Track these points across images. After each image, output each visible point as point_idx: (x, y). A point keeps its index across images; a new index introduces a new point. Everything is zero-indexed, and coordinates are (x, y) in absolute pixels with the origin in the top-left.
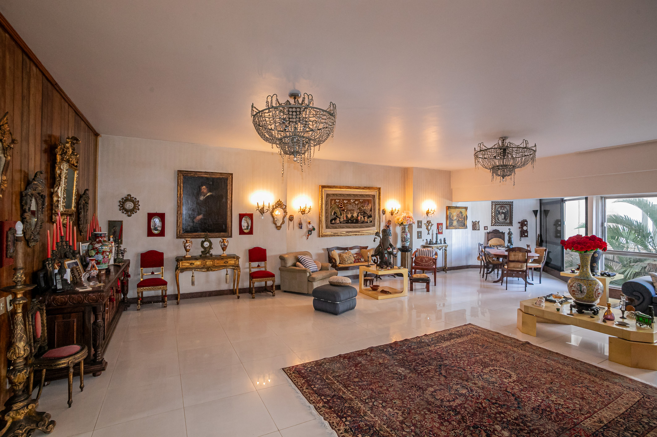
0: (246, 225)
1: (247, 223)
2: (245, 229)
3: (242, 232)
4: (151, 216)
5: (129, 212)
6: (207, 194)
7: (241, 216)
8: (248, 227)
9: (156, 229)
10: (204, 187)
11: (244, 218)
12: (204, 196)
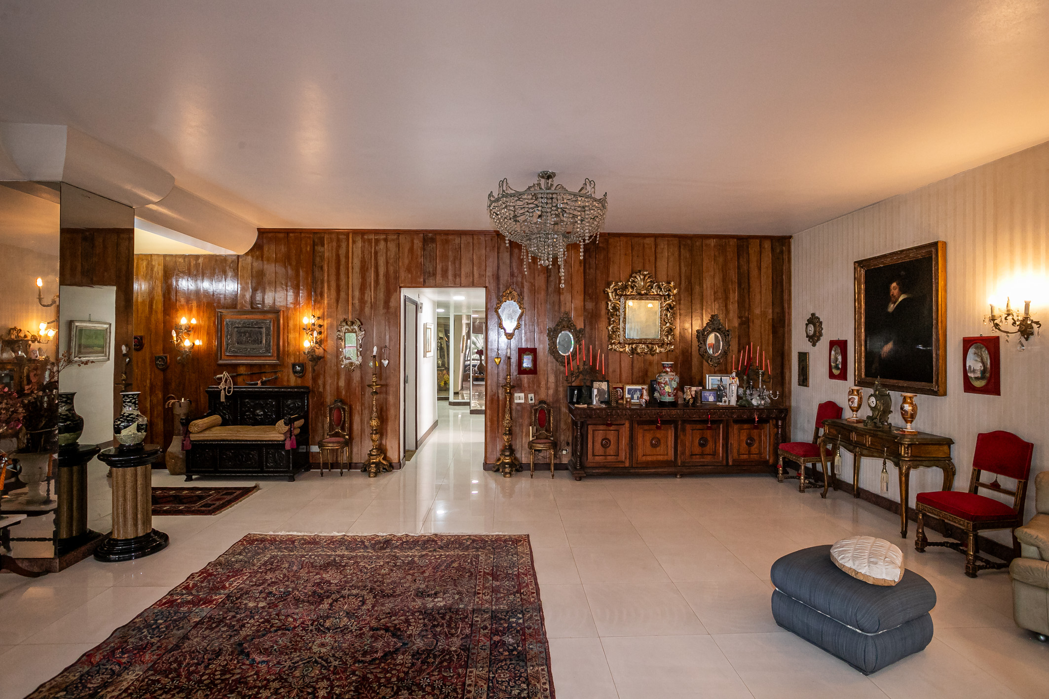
0: (979, 366)
1: (983, 362)
2: (977, 378)
3: (969, 387)
4: (833, 344)
5: (814, 339)
6: (899, 297)
7: (968, 343)
8: (983, 372)
9: (837, 367)
10: (894, 284)
11: (971, 351)
12: (894, 303)
